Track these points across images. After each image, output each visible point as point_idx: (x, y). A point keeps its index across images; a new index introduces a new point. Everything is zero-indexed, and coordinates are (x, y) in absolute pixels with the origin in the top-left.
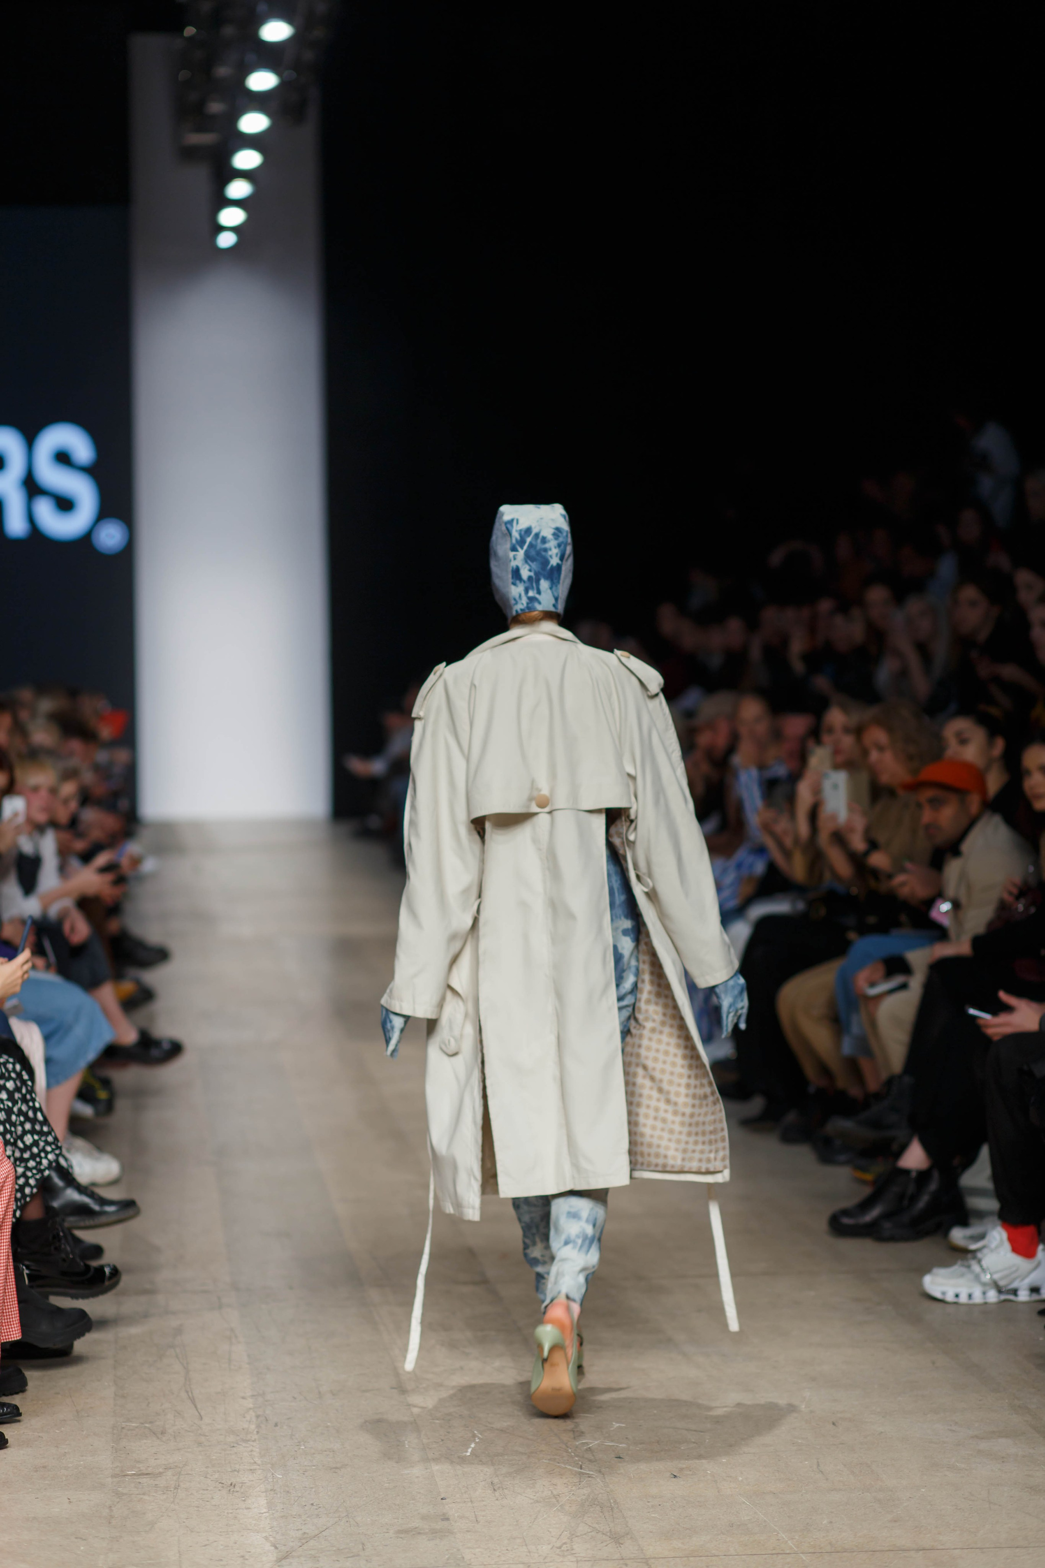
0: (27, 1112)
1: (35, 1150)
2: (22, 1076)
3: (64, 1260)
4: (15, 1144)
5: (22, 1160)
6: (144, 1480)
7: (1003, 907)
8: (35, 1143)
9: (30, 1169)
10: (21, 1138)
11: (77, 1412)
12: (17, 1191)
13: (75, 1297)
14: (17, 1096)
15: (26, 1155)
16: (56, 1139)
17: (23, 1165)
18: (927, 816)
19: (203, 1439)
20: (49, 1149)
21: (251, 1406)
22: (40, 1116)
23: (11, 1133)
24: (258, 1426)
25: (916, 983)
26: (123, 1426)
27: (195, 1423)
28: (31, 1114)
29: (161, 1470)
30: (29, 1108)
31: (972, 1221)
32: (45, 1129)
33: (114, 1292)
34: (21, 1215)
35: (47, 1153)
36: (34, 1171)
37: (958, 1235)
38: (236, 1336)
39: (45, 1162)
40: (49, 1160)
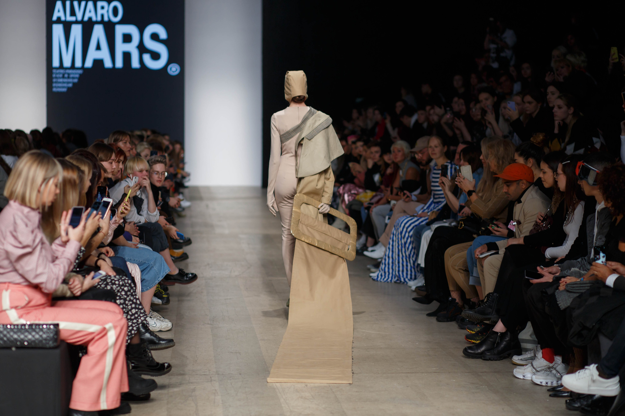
0: (133, 300)
1: (136, 315)
2: (131, 285)
3: (148, 360)
4: (127, 313)
5: (131, 319)
7: (536, 224)
8: (136, 313)
9: (134, 323)
10: (131, 310)
12: (129, 332)
13: (152, 375)
14: (129, 293)
15: (133, 318)
16: (145, 311)
17: (131, 321)
22: (138, 302)
23: (125, 308)
25: (501, 253)
28: (135, 301)
30: (134, 298)
31: (523, 353)
33: (168, 374)
34: (130, 342)
36: (136, 324)
37: (516, 358)
38: (217, 393)
39: (140, 321)
40: (141, 320)
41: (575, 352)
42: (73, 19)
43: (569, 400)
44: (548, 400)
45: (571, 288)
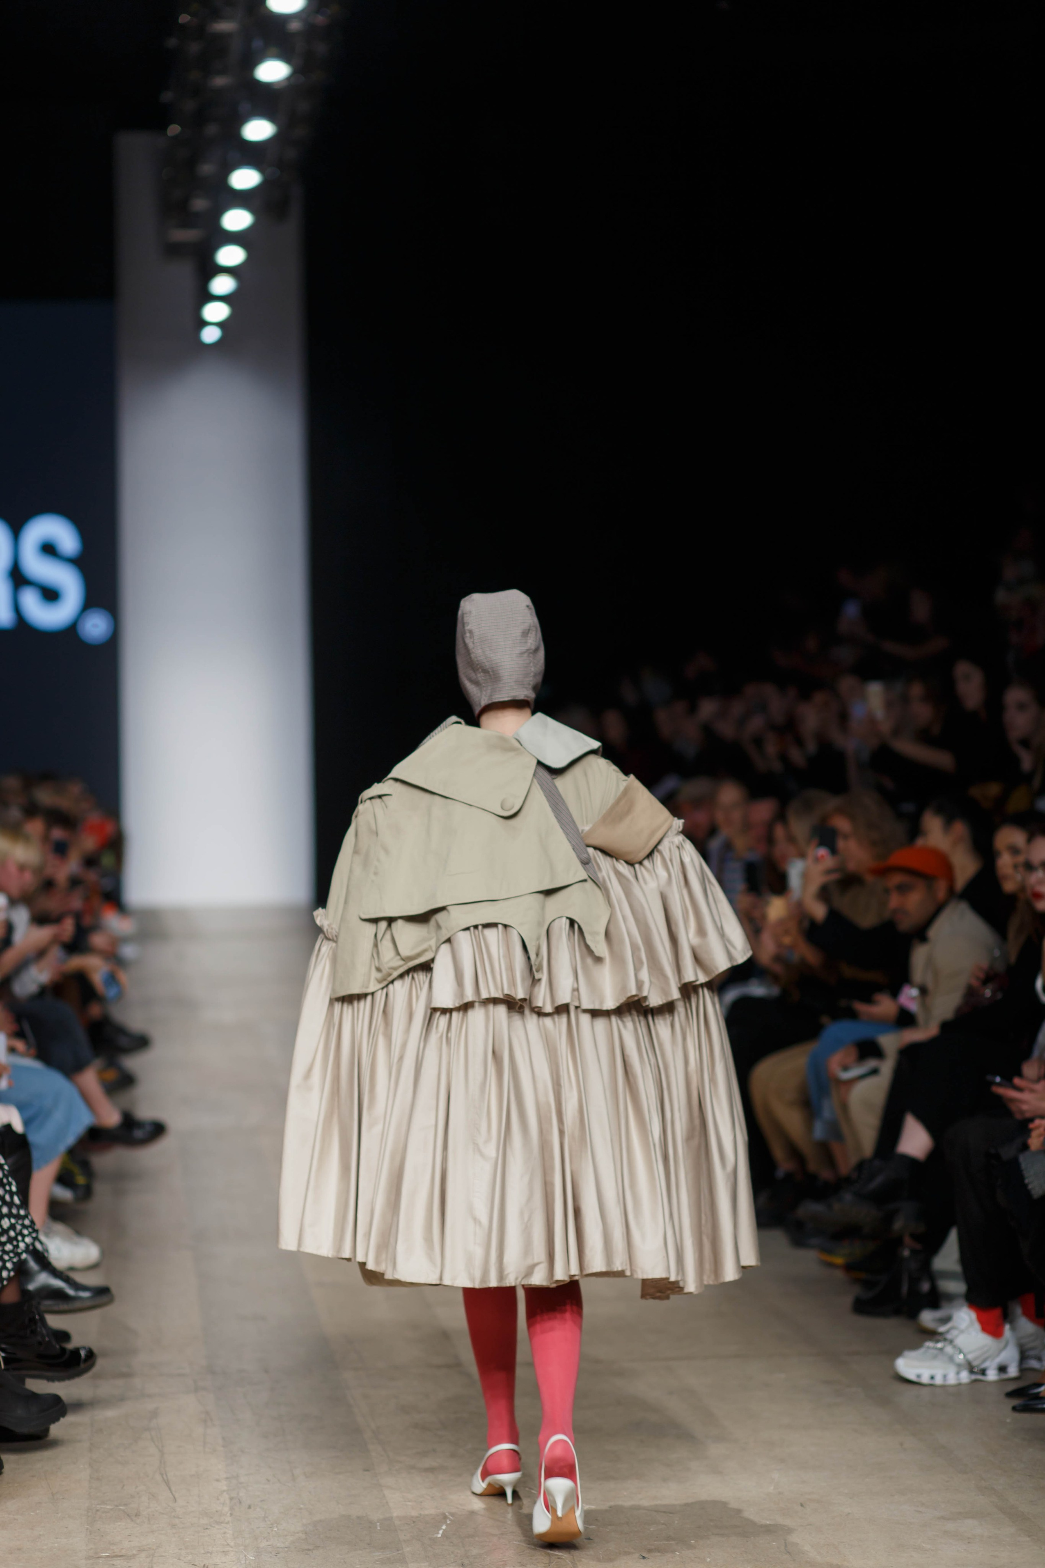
0: (4, 1196)
1: (12, 1234)
3: (40, 1343)
6: (118, 1562)
7: (971, 993)
8: (13, 1227)
9: (7, 1253)
11: (53, 1495)
15: (4, 1239)
16: (32, 1222)
18: (894, 901)
19: (177, 1521)
20: (26, 1232)
21: (225, 1488)
22: (17, 1199)
24: (232, 1509)
25: (887, 1068)
26: (98, 1509)
27: (169, 1506)
28: (7, 1198)
29: (135, 1552)
30: (6, 1191)
31: (942, 1303)
32: (22, 1212)
33: (89, 1374)
35: (24, 1236)
36: (12, 1255)
37: (927, 1317)
38: (211, 1419)
39: (22, 1245)
40: (26, 1243)
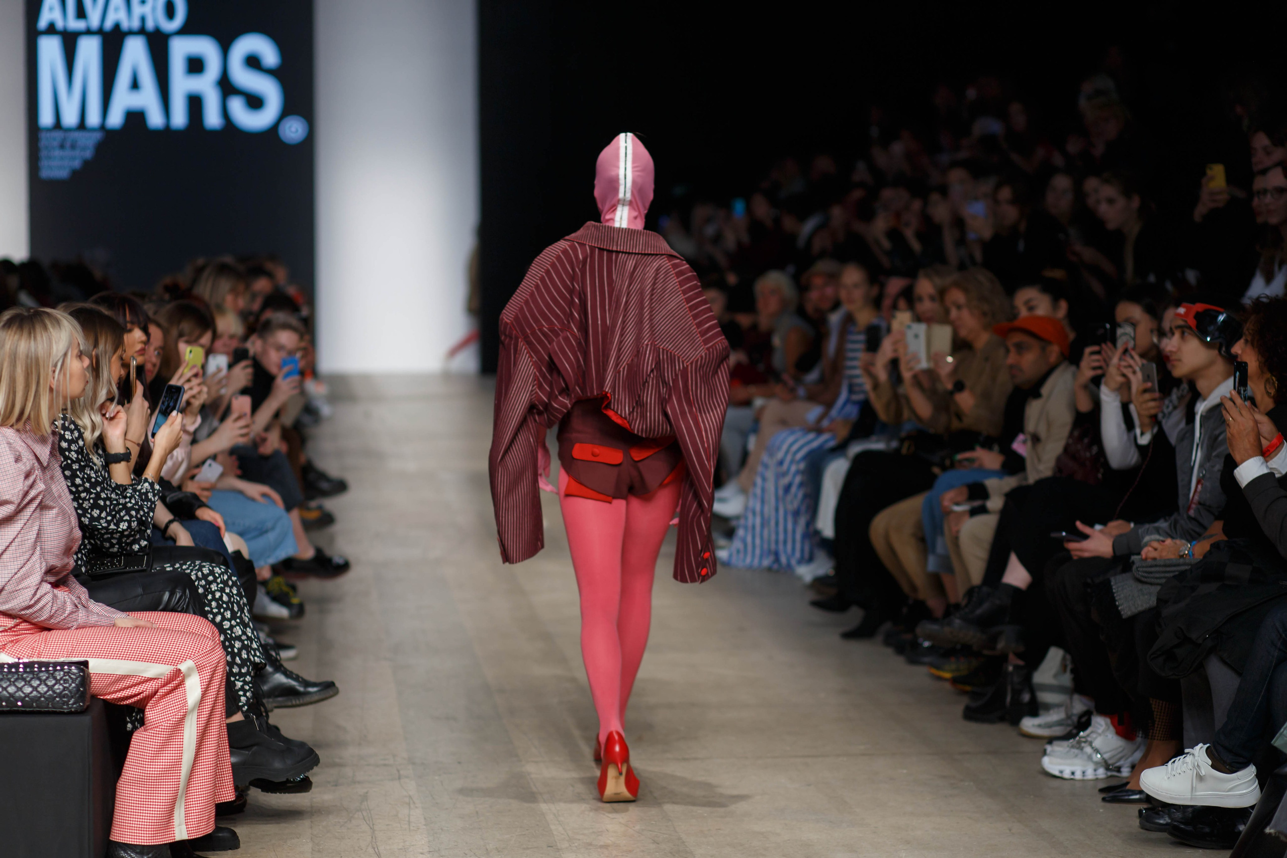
18: (1012, 358)
25: (994, 507)
38: (414, 803)
41: (1153, 709)
42: (80, 25)
43: (1145, 809)
44: (1101, 811)
45: (1146, 575)
